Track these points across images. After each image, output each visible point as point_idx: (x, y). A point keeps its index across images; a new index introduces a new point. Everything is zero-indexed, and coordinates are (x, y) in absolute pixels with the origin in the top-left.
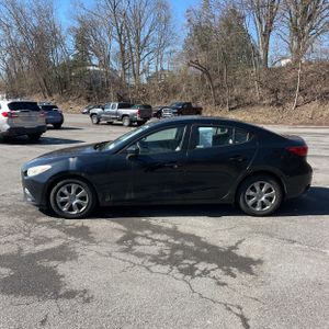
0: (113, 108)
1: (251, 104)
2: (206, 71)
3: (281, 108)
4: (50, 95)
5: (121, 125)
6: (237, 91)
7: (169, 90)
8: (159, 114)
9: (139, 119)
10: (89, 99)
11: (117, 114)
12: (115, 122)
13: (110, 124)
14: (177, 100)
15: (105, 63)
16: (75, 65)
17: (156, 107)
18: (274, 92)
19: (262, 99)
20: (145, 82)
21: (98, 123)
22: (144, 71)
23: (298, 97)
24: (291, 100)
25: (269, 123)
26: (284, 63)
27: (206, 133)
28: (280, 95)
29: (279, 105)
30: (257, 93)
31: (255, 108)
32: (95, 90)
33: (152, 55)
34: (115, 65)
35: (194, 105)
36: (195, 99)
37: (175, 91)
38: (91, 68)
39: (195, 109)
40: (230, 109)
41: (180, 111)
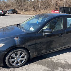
1: (29, 10)
3: (36, 11)
6: (25, 7)
19: (31, 9)
23: (39, 9)
24: (38, 9)
28: (35, 8)
29: (35, 10)
31: (30, 11)
39: (16, 11)
40: (24, 11)
41: (12, 12)
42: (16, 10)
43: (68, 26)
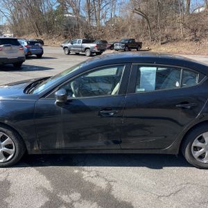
0: (79, 43)
1: (176, 40)
2: (145, 16)
3: (198, 43)
4: (41, 34)
5: (85, 55)
6: (167, 31)
7: (119, 30)
8: (112, 47)
9: (97, 51)
10: (66, 37)
11: (81, 47)
12: (81, 53)
13: (77, 54)
14: (124, 37)
15: (77, 11)
16: (57, 13)
17: (110, 42)
18: (194, 31)
19: (184, 36)
20: (103, 24)
21: (68, 54)
22: (103, 17)
25: (190, 54)
26: (201, 9)
27: (148, 74)
28: (198, 34)
29: (197, 40)
30: (181, 32)
32: (70, 31)
33: (108, 6)
34: (84, 13)
35: (136, 41)
36: (137, 36)
37: (124, 31)
38: (67, 15)
39: (137, 43)
40: (161, 44)
41: (126, 45)
42: (141, 40)
43: (138, 90)
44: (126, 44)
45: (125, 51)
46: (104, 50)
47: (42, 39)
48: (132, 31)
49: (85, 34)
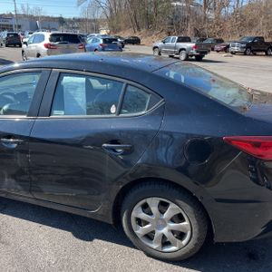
0: (172, 42)
4: (139, 30)
7: (246, 24)
9: (195, 53)
10: (169, 34)
11: (175, 48)
12: (175, 55)
13: (172, 57)
32: (175, 25)
35: (266, 40)
38: (175, 4)
41: (248, 47)
43: (55, 113)
44: (248, 44)
45: (245, 54)
46: (206, 53)
47: (139, 37)
48: (263, 24)
49: (195, 29)
